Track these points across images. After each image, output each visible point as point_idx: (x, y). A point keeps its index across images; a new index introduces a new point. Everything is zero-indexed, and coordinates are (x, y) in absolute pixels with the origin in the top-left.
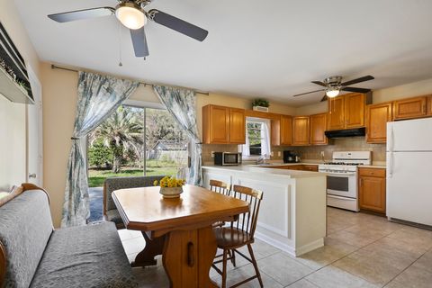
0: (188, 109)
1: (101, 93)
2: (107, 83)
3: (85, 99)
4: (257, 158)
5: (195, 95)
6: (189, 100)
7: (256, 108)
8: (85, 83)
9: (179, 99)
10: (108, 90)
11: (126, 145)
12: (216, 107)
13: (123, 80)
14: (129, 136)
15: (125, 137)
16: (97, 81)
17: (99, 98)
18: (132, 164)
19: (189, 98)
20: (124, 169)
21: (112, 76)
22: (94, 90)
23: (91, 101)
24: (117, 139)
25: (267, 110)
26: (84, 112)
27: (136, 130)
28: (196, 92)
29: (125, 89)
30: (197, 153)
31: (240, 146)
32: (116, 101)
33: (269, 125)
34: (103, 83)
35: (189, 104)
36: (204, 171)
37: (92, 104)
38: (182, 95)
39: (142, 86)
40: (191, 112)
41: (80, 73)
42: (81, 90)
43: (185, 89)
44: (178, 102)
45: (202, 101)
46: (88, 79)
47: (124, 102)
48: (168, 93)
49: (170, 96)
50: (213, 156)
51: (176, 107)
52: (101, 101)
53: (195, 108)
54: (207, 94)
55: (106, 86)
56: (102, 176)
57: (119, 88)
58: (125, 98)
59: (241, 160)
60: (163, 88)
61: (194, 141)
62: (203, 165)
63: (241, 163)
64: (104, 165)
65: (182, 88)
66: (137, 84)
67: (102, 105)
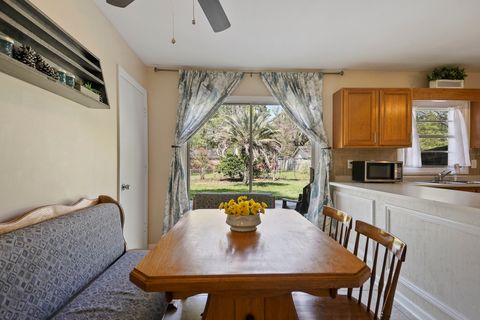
0: (310, 99)
1: (200, 93)
2: (207, 79)
3: (184, 101)
4: (438, 170)
5: (320, 77)
6: (312, 87)
7: (435, 84)
8: (185, 83)
9: (296, 87)
10: (208, 87)
11: (255, 153)
12: (353, 92)
13: (225, 73)
14: (259, 142)
15: (255, 145)
16: (197, 78)
17: (199, 98)
18: (266, 175)
19: (311, 84)
20: (257, 181)
21: (213, 70)
22: (194, 89)
23: (191, 103)
24: (247, 147)
25: (462, 84)
26: (184, 116)
27: (268, 136)
28: (322, 74)
29: (227, 84)
30: (323, 162)
31: (401, 152)
32: (217, 99)
33: (467, 111)
34: (203, 80)
35: (312, 92)
36: (333, 189)
37: (192, 107)
38: (302, 81)
39: (247, 76)
40: (315, 103)
41: (180, 72)
42: (181, 91)
43: (306, 72)
44: (294, 91)
45: (333, 85)
46: (187, 78)
47: (226, 100)
48: (281, 80)
49: (283, 84)
50: (350, 166)
51: (292, 99)
52: (201, 102)
53: (321, 98)
54: (342, 73)
55: (206, 83)
56: (233, 188)
57: (219, 83)
58: (226, 94)
59: (401, 174)
60: (273, 75)
61: (320, 146)
62: (331, 180)
63: (400, 179)
64: (237, 176)
65: (300, 71)
66: (241, 74)
67: (202, 106)
